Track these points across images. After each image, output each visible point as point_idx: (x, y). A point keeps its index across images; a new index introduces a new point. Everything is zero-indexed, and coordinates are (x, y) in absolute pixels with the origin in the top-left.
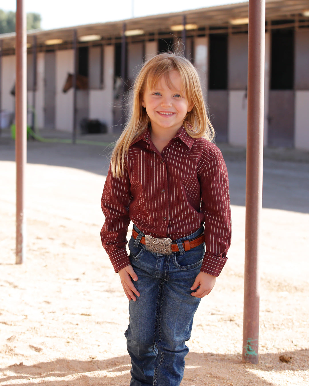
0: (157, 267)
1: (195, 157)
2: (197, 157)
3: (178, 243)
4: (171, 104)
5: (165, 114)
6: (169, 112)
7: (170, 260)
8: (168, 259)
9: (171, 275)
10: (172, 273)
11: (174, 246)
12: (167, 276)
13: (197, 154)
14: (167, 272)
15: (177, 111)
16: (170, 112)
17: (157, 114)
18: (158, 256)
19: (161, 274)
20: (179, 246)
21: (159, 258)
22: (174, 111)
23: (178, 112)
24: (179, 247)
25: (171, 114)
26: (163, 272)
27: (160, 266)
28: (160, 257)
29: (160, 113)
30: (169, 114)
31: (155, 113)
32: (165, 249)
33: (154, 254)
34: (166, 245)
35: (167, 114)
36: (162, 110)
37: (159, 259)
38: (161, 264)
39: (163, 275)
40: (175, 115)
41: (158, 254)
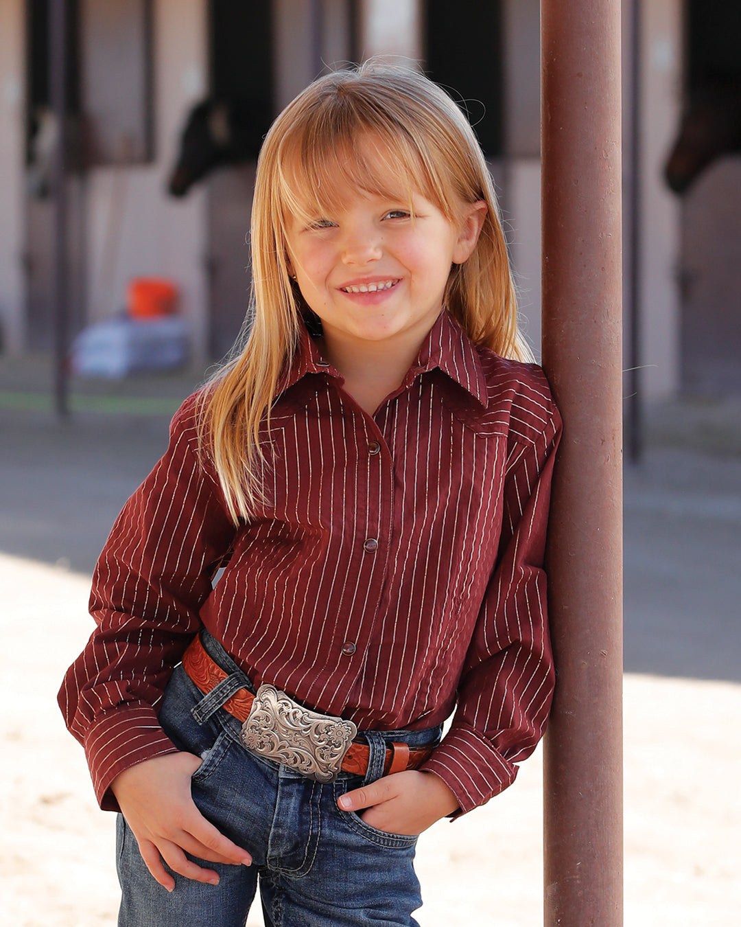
0: (278, 815)
1: (491, 428)
2: (500, 427)
3: (372, 742)
4: (375, 249)
5: (364, 289)
6: (377, 280)
7: (324, 799)
8: (315, 794)
9: (326, 852)
10: (331, 843)
11: (357, 750)
12: (311, 852)
13: (497, 417)
14: (314, 836)
15: (406, 268)
16: (385, 279)
17: (340, 295)
18: (282, 775)
19: (290, 840)
20: (374, 754)
21: (283, 785)
22: (395, 272)
23: (410, 272)
24: (372, 761)
25: (389, 284)
26: (300, 835)
27: (291, 810)
28: (287, 782)
29: (348, 289)
30: (381, 286)
31: (331, 295)
32: (322, 756)
33: (266, 766)
34: (329, 743)
35: (373, 288)
36: (351, 279)
37: (287, 789)
38: (292, 805)
39: (297, 847)
40: (402, 288)
41: (282, 769)
